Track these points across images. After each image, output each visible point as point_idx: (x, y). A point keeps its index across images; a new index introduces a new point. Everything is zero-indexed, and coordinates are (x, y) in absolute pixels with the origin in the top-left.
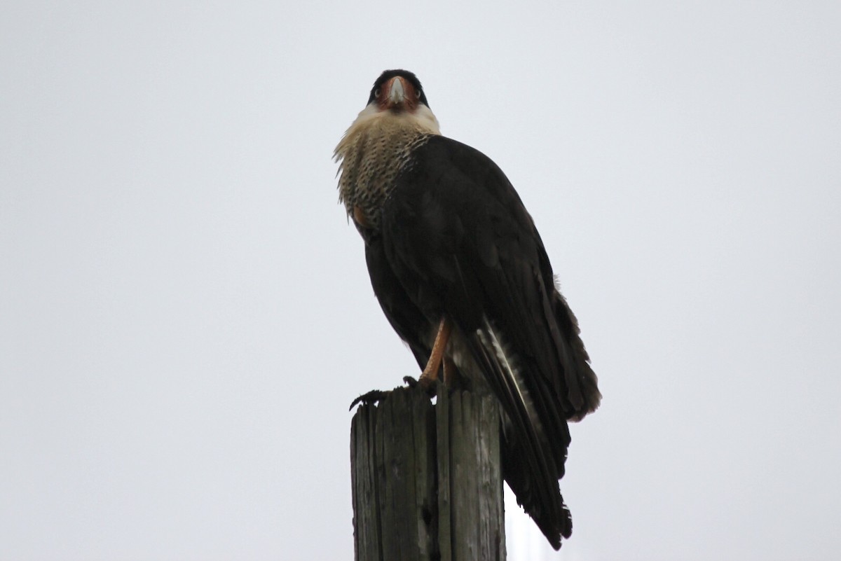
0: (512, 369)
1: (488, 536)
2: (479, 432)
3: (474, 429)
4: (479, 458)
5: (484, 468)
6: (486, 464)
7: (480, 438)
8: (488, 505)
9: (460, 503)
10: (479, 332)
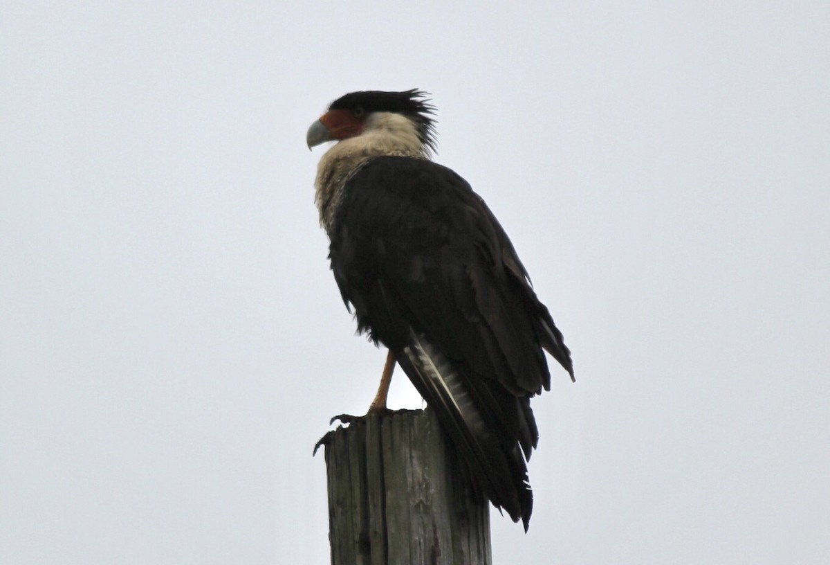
0: (443, 377)
1: (422, 554)
2: (411, 453)
3: (405, 451)
4: (410, 480)
5: (417, 487)
6: (419, 482)
7: (411, 457)
8: (423, 523)
9: (392, 529)
10: (407, 350)
